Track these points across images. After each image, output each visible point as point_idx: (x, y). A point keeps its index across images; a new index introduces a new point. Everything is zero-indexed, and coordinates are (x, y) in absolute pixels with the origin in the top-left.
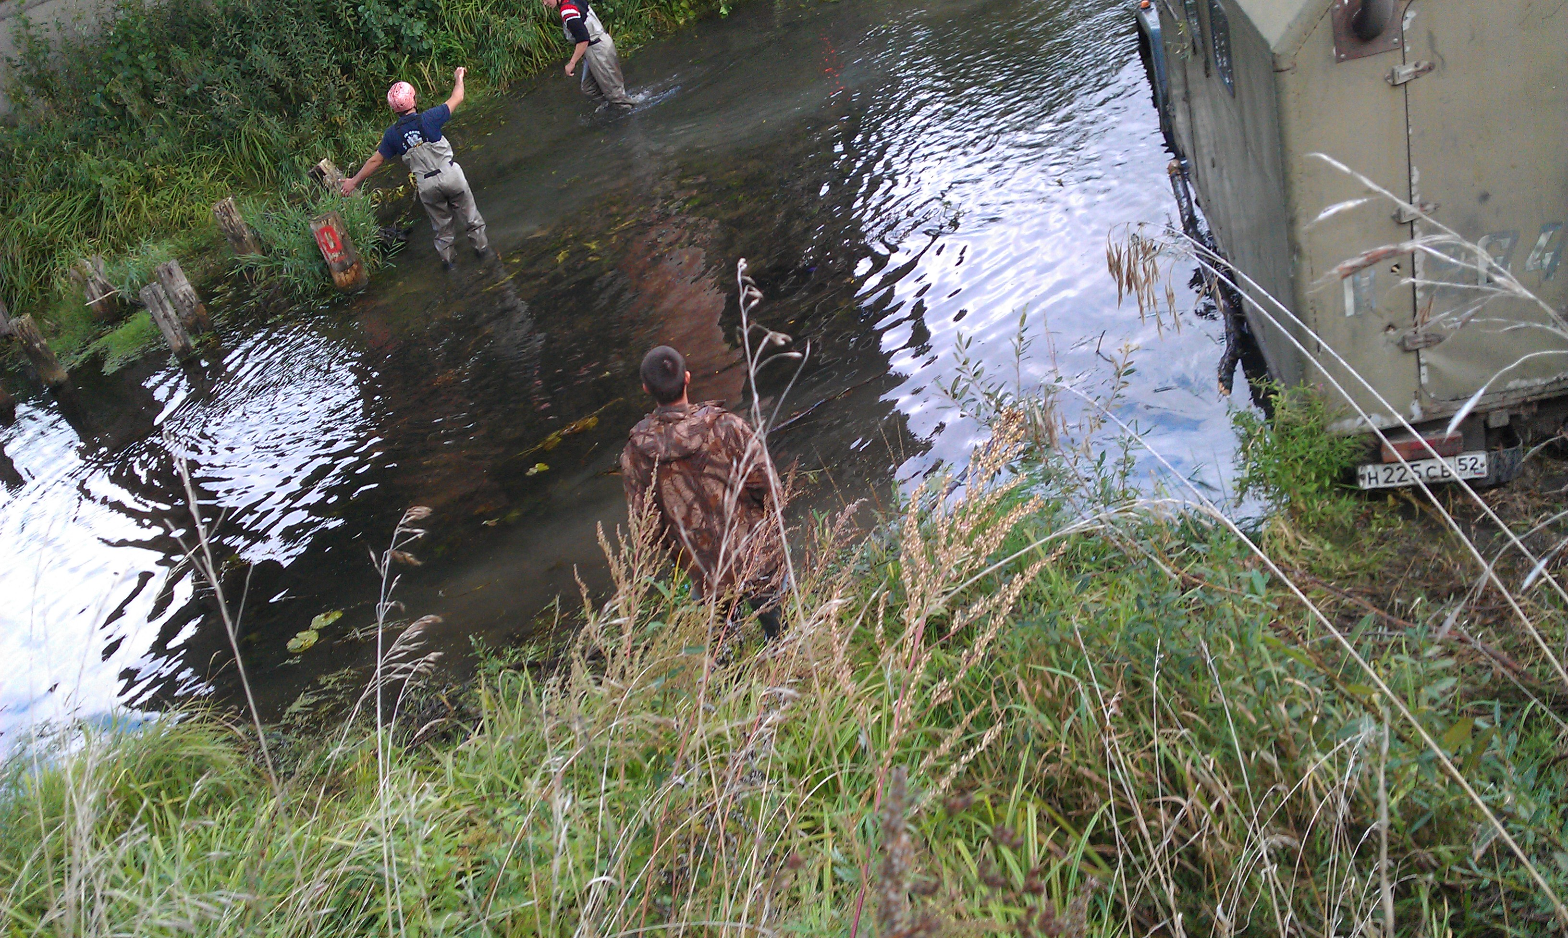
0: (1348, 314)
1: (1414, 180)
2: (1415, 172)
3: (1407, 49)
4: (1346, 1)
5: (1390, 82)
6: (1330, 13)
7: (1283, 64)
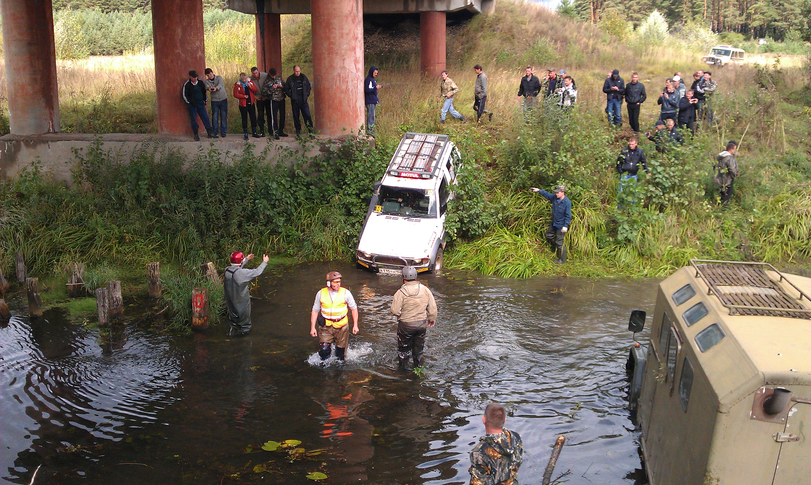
3: (788, 426)
4: (764, 391)
5: (775, 438)
6: (754, 394)
7: (723, 409)
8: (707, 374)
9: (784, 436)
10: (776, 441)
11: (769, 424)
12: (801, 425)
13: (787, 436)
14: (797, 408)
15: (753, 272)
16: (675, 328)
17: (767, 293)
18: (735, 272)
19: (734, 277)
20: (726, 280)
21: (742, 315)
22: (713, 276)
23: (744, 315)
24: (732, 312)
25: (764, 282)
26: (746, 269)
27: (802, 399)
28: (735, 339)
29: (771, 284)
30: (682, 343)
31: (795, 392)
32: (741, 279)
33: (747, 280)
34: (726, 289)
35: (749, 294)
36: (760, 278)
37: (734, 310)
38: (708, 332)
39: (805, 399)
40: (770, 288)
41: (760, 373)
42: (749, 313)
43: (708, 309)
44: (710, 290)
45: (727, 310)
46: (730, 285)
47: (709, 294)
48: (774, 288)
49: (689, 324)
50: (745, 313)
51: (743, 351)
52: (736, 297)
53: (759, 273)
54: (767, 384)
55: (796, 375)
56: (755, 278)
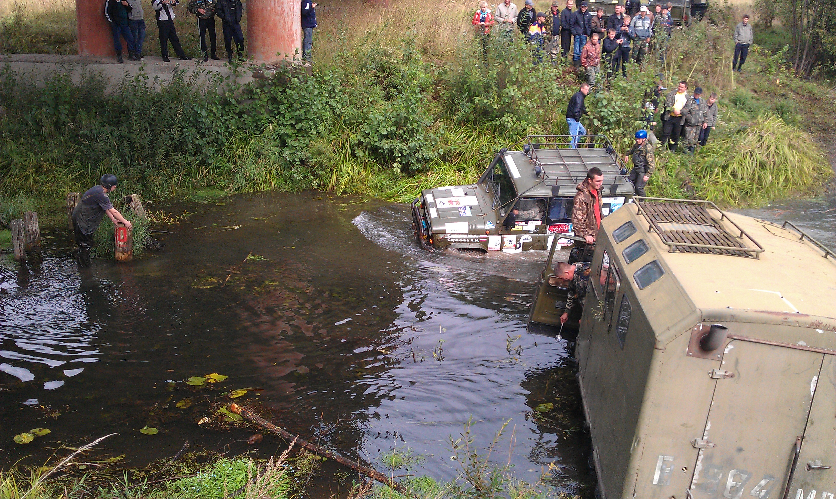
0: (654, 483)
1: (707, 428)
2: (709, 424)
3: (724, 362)
4: (701, 328)
5: (710, 375)
6: (691, 330)
7: (660, 346)
8: (645, 311)
9: (719, 373)
10: (712, 378)
11: (705, 360)
12: (737, 362)
13: (722, 373)
14: (733, 345)
15: (695, 210)
16: (614, 266)
17: (707, 231)
18: (676, 210)
19: (676, 214)
20: (668, 217)
21: (681, 252)
22: (654, 213)
23: (684, 252)
24: (672, 249)
25: (706, 220)
26: (688, 207)
27: (738, 336)
28: (674, 276)
29: (712, 222)
30: (620, 281)
31: (732, 329)
32: (682, 216)
33: (688, 217)
34: (667, 227)
35: (690, 232)
36: (702, 216)
37: (674, 247)
38: (647, 269)
39: (741, 336)
40: (711, 226)
41: (698, 310)
42: (689, 250)
43: (648, 246)
44: (651, 227)
45: (667, 247)
46: (671, 223)
47: (649, 232)
48: (714, 227)
49: (628, 262)
50: (684, 250)
51: (682, 287)
52: (676, 235)
53: (701, 211)
54: (704, 320)
55: (733, 312)
56: (697, 216)
